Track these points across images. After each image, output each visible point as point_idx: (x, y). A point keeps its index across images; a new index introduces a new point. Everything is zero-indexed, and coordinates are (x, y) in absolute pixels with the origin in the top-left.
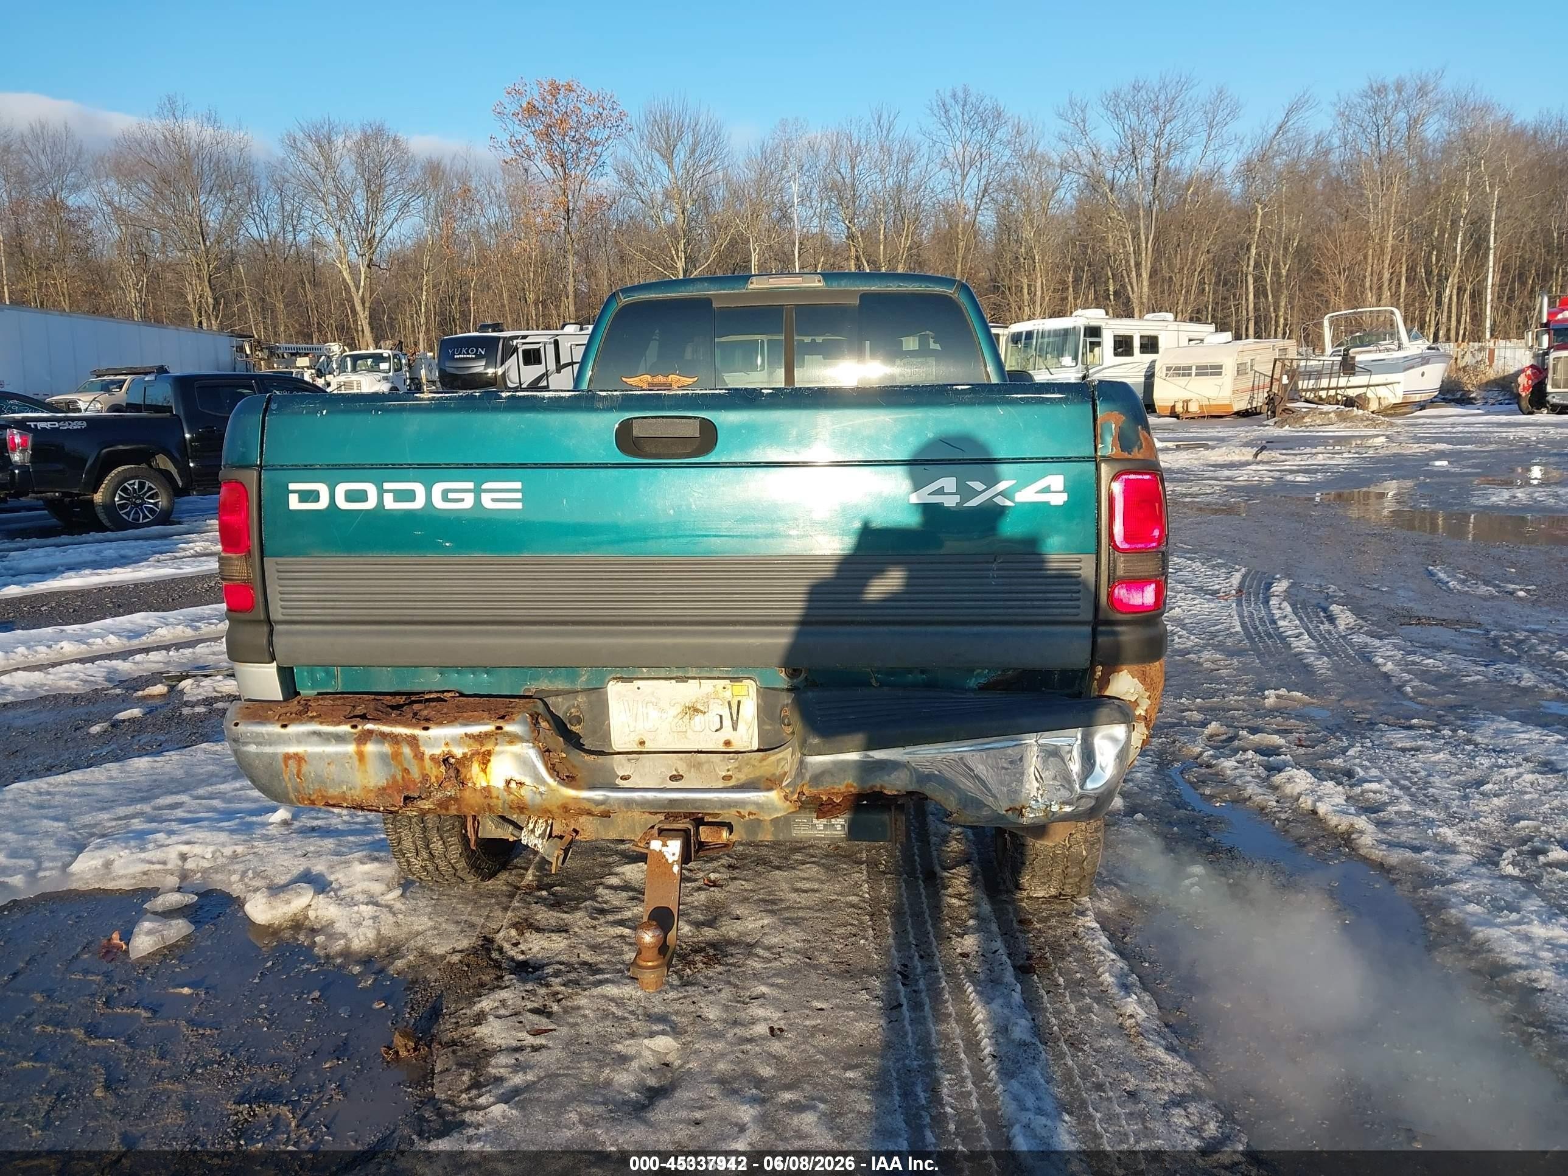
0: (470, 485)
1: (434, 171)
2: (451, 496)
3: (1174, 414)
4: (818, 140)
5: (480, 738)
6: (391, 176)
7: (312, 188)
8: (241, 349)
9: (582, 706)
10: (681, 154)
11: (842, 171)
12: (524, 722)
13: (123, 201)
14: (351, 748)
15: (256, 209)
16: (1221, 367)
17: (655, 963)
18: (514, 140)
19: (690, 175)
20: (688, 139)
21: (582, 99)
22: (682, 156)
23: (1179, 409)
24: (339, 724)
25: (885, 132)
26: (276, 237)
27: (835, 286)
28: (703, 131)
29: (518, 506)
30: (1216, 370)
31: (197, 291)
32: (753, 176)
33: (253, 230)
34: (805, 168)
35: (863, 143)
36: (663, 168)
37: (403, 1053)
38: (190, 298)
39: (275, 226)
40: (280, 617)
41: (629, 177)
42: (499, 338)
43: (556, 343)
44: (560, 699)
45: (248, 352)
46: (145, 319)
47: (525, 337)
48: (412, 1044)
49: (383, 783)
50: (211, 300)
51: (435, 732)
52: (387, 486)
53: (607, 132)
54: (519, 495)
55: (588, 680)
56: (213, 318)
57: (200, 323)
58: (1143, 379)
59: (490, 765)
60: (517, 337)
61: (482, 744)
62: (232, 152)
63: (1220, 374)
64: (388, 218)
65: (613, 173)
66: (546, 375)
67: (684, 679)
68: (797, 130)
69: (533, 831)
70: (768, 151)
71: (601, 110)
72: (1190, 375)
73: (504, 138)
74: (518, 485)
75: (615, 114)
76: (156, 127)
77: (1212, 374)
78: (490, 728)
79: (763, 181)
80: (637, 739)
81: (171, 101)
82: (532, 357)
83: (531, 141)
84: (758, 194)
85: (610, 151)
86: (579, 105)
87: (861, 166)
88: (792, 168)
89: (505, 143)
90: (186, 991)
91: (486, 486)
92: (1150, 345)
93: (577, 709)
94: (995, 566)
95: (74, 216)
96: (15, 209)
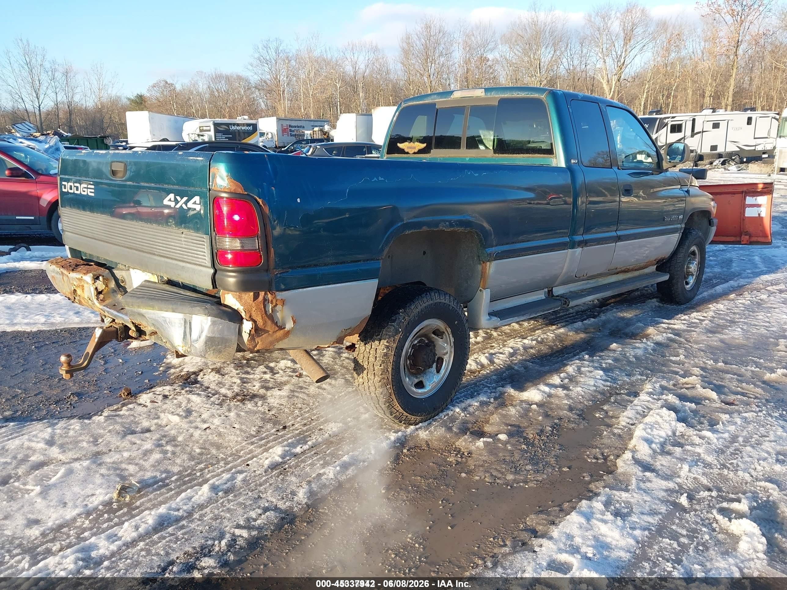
0: (86, 186)
1: (663, 26)
5: (79, 280)
12: (90, 276)
14: (61, 277)
17: (64, 369)
24: (58, 267)
27: (489, 95)
29: (93, 195)
33: (565, 64)
39: (576, 62)
40: (65, 229)
42: (657, 119)
43: (694, 120)
44: (118, 272)
47: (673, 117)
51: (71, 275)
52: (75, 184)
59: (84, 290)
60: (668, 118)
61: (81, 282)
64: (632, 54)
66: (684, 138)
67: (144, 271)
76: (527, 17)
82: (676, 129)
91: (89, 186)
93: (123, 277)
94: (183, 236)
95: (489, 63)
96: (467, 62)
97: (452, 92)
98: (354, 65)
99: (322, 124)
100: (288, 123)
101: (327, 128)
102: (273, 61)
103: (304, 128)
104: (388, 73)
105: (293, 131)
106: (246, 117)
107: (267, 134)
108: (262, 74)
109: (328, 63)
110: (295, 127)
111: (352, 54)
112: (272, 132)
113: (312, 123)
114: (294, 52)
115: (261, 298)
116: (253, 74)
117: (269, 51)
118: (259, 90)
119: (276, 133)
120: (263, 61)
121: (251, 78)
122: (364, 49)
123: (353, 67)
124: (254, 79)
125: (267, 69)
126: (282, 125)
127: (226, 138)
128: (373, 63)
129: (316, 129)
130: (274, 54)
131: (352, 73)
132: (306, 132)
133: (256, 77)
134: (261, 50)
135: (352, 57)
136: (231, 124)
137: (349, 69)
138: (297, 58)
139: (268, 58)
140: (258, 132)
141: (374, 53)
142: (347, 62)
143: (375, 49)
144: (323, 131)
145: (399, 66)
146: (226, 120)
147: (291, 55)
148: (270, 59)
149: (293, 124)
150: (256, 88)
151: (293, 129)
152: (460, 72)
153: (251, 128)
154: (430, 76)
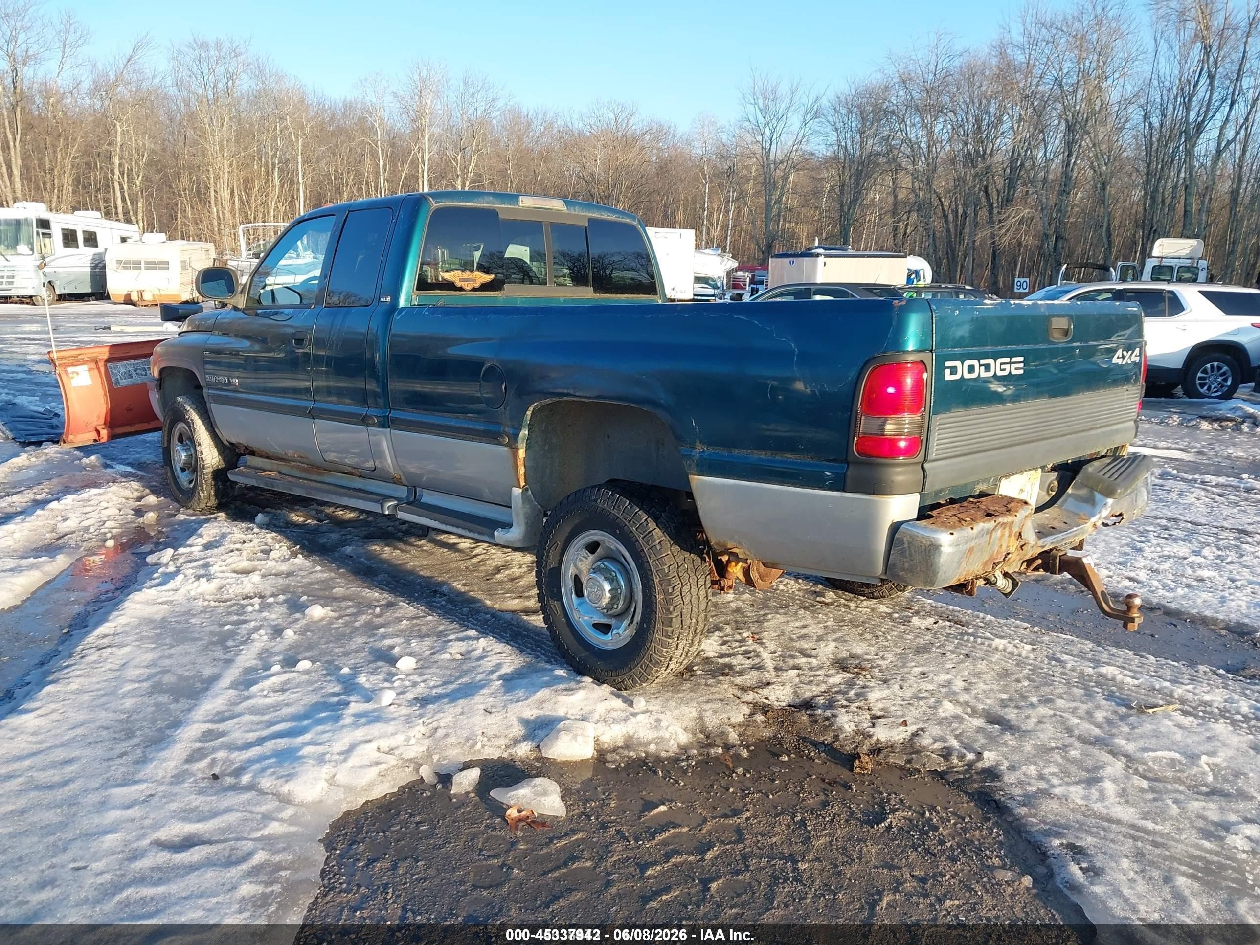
0: (1008, 360)
3: (128, 301)
14: (989, 536)
16: (167, 263)
23: (135, 297)
27: (573, 211)
30: (164, 265)
49: (988, 558)
52: (982, 362)
54: (1022, 365)
58: (88, 270)
63: (168, 269)
67: (1022, 472)
72: (140, 268)
74: (1022, 359)
77: (160, 269)
91: (1013, 360)
92: (91, 239)
94: (1126, 393)
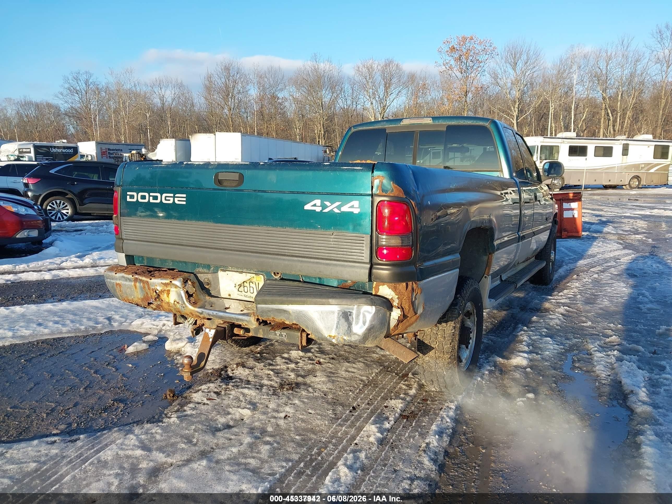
0: (172, 195)
1: (412, 77)
2: (167, 198)
4: (589, 54)
5: (166, 285)
6: (395, 80)
7: (364, 87)
8: (325, 152)
9: (210, 278)
10: (520, 64)
11: (601, 68)
12: (180, 281)
13: (297, 95)
14: (133, 283)
15: (343, 96)
17: (187, 370)
18: (445, 62)
19: (524, 73)
20: (524, 57)
21: (477, 43)
22: (521, 65)
24: (129, 275)
25: (625, 48)
26: (349, 107)
27: (437, 122)
28: (532, 53)
29: (184, 203)
31: (318, 129)
32: (555, 72)
33: (341, 103)
34: (582, 67)
35: (614, 53)
36: (512, 71)
37: (168, 397)
38: (316, 132)
39: (349, 102)
40: (125, 238)
41: (495, 76)
44: (202, 275)
45: (328, 153)
46: (302, 139)
48: (172, 395)
49: (142, 297)
50: (323, 133)
51: (154, 280)
52: (151, 194)
53: (487, 56)
54: (185, 199)
55: (213, 269)
56: (323, 140)
57: (319, 142)
59: (170, 295)
61: (167, 287)
62: (336, 74)
64: (392, 97)
65: (488, 75)
67: (242, 272)
68: (579, 50)
69: (189, 322)
70: (564, 60)
71: (485, 47)
73: (441, 62)
74: (185, 196)
75: (492, 48)
76: (309, 64)
78: (168, 281)
79: (560, 75)
80: (228, 293)
81: (315, 55)
83: (453, 62)
84: (557, 80)
85: (487, 65)
86: (475, 46)
87: (612, 65)
88: (575, 67)
89: (442, 64)
90: (130, 365)
91: (177, 195)
93: (208, 279)
94: (333, 237)
95: (280, 101)
96: (261, 99)
97: (401, 120)
98: (162, 98)
99: (139, 147)
100: (107, 147)
101: (144, 151)
102: (83, 91)
103: (122, 151)
104: (193, 105)
105: (112, 154)
106: (65, 141)
107: (87, 156)
108: (72, 103)
109: (137, 95)
110: (114, 150)
111: (159, 89)
112: (91, 154)
113: (130, 147)
114: (104, 84)
115: (410, 288)
116: (63, 103)
117: (79, 82)
118: (70, 117)
119: (95, 155)
120: (73, 91)
121: (61, 106)
122: (170, 85)
123: (160, 99)
124: (64, 106)
125: (77, 99)
126: (101, 148)
127: (47, 159)
128: (179, 97)
129: (134, 152)
130: (84, 85)
131: (159, 105)
132: (124, 155)
133: (66, 105)
134: (71, 81)
135: (160, 91)
136: (51, 147)
137: (157, 101)
138: (107, 90)
139: (78, 88)
140: (79, 154)
141: (179, 88)
142: (155, 96)
143: (181, 86)
144: (140, 154)
145: (203, 100)
146: (45, 143)
147: (100, 87)
148: (80, 89)
149: (112, 147)
150: (66, 114)
151: (112, 152)
152: (256, 107)
153: (71, 151)
154: (230, 109)
